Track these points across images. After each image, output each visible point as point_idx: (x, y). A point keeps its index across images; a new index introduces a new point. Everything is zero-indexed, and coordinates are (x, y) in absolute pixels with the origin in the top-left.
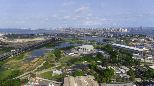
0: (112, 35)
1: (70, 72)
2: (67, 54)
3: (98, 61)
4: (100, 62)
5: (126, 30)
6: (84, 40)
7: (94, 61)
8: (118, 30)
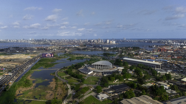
0: (108, 48)
1: (116, 95)
2: (86, 74)
3: (128, 79)
4: (131, 79)
5: (114, 42)
6: (83, 55)
7: (125, 79)
8: (106, 42)
